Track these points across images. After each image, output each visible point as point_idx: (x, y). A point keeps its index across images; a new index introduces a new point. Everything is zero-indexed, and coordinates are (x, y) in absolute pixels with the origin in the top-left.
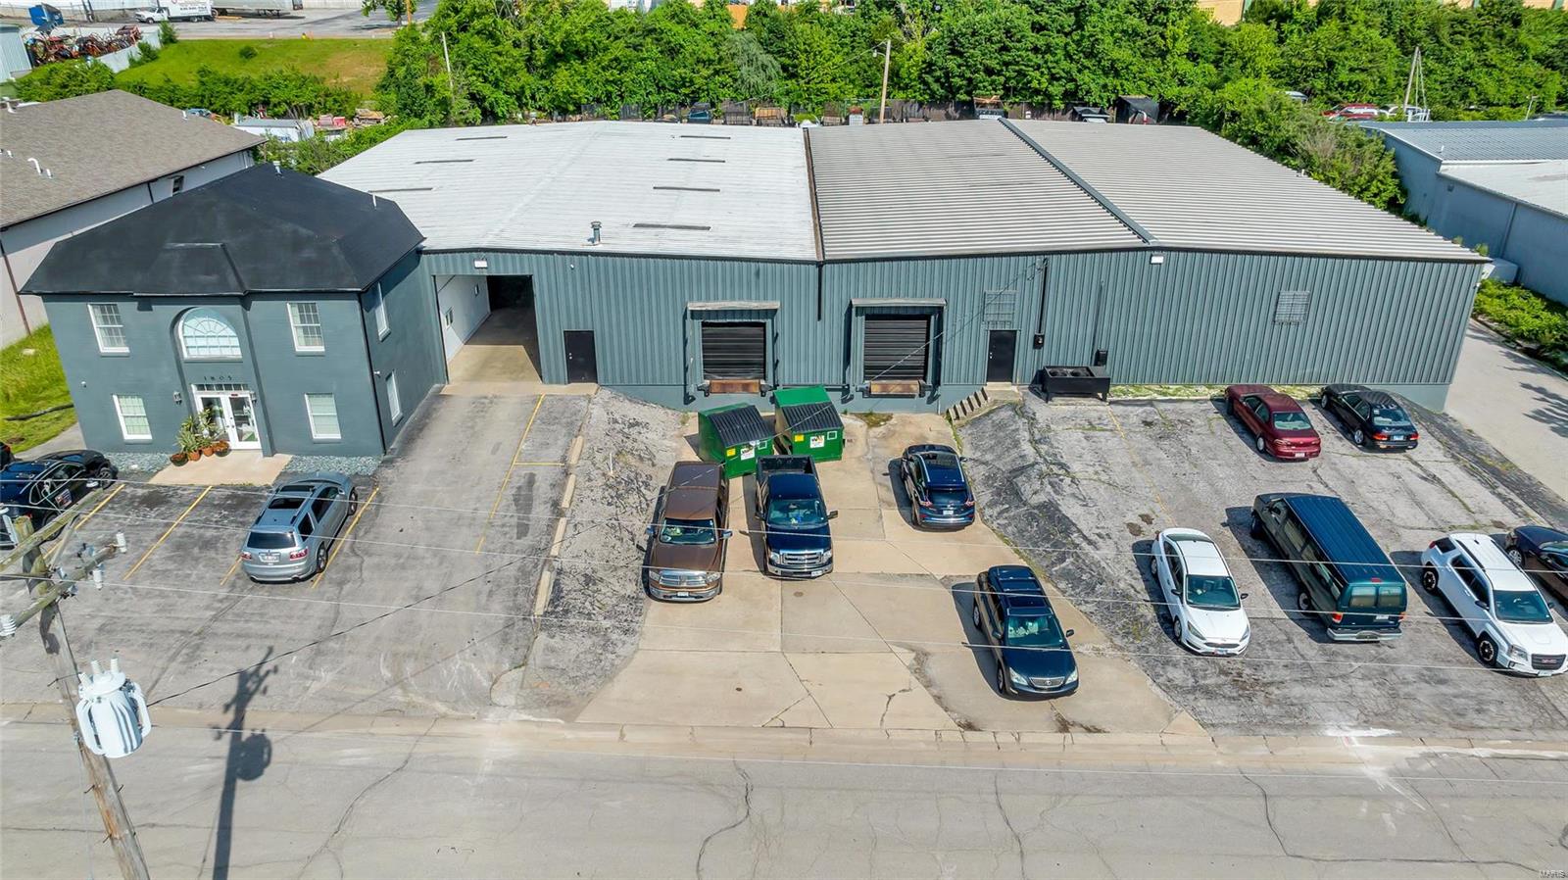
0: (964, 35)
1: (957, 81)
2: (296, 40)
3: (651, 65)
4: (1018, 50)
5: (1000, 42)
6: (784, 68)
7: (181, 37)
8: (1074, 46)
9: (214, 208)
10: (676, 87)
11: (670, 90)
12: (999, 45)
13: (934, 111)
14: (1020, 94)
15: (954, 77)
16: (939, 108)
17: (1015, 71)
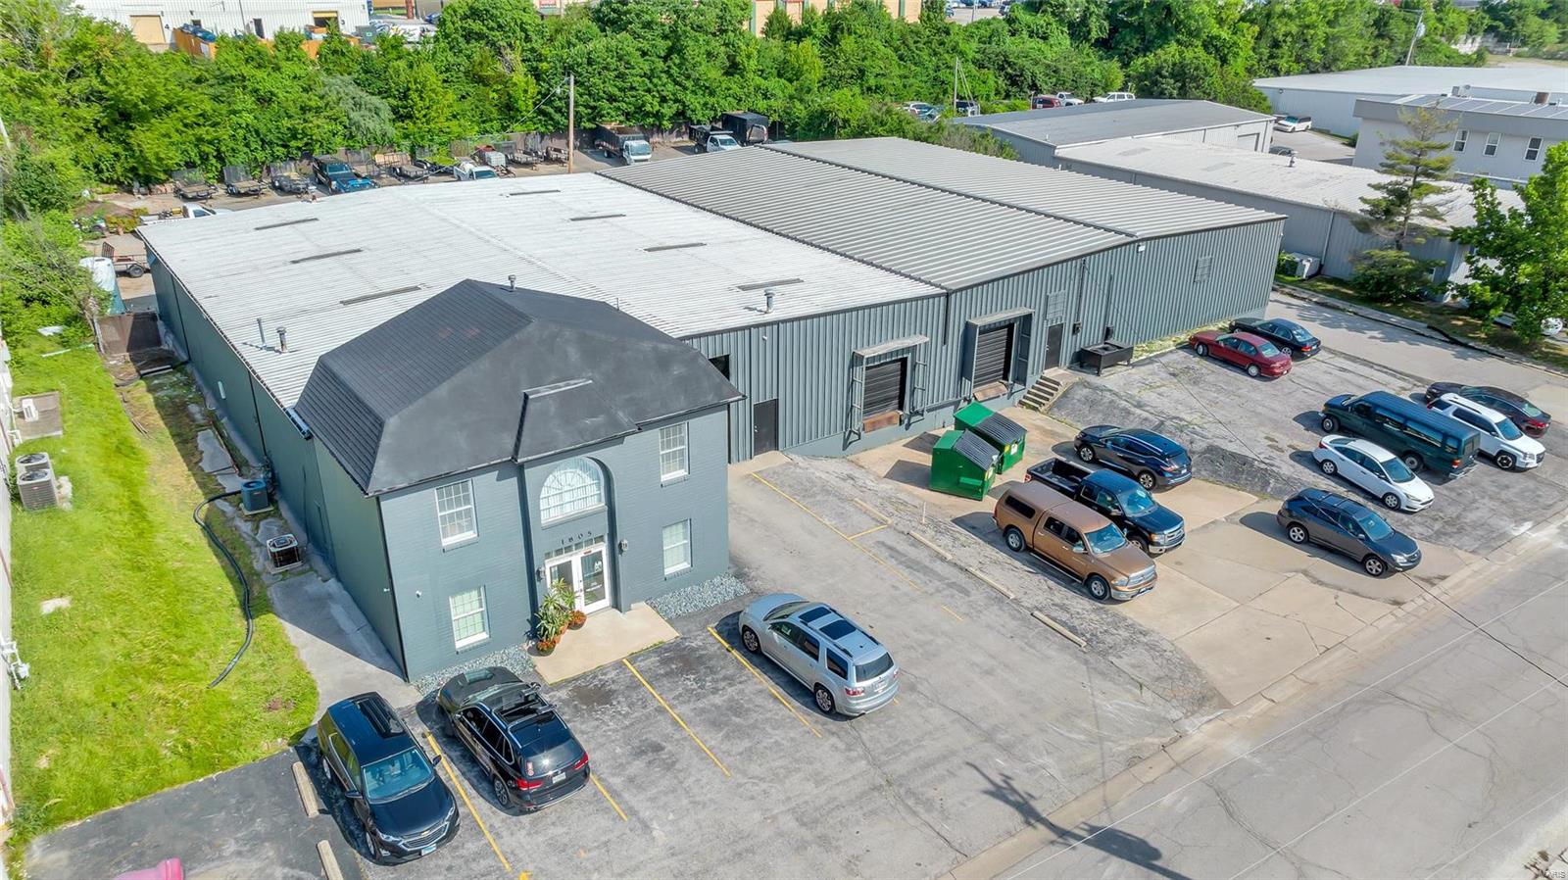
0: (579, 65)
4: (634, 76)
5: (615, 70)
6: (395, 110)
8: (677, 69)
9: (558, 339)
10: (284, 140)
11: (278, 145)
12: (616, 73)
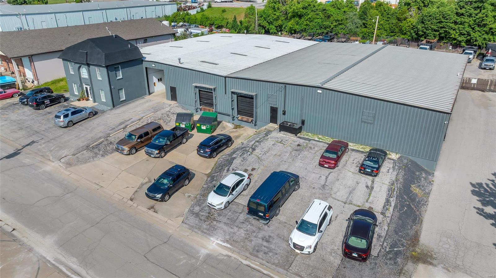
1: (420, 33)
2: (239, 8)
3: (320, 21)
4: (446, 23)
5: (439, 19)
6: (364, 24)
7: (213, 6)
8: (473, 22)
10: (326, 28)
12: (439, 21)
13: (413, 43)
14: (448, 40)
15: (420, 31)
16: (415, 42)
17: (444, 31)
